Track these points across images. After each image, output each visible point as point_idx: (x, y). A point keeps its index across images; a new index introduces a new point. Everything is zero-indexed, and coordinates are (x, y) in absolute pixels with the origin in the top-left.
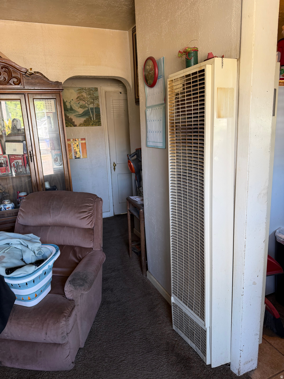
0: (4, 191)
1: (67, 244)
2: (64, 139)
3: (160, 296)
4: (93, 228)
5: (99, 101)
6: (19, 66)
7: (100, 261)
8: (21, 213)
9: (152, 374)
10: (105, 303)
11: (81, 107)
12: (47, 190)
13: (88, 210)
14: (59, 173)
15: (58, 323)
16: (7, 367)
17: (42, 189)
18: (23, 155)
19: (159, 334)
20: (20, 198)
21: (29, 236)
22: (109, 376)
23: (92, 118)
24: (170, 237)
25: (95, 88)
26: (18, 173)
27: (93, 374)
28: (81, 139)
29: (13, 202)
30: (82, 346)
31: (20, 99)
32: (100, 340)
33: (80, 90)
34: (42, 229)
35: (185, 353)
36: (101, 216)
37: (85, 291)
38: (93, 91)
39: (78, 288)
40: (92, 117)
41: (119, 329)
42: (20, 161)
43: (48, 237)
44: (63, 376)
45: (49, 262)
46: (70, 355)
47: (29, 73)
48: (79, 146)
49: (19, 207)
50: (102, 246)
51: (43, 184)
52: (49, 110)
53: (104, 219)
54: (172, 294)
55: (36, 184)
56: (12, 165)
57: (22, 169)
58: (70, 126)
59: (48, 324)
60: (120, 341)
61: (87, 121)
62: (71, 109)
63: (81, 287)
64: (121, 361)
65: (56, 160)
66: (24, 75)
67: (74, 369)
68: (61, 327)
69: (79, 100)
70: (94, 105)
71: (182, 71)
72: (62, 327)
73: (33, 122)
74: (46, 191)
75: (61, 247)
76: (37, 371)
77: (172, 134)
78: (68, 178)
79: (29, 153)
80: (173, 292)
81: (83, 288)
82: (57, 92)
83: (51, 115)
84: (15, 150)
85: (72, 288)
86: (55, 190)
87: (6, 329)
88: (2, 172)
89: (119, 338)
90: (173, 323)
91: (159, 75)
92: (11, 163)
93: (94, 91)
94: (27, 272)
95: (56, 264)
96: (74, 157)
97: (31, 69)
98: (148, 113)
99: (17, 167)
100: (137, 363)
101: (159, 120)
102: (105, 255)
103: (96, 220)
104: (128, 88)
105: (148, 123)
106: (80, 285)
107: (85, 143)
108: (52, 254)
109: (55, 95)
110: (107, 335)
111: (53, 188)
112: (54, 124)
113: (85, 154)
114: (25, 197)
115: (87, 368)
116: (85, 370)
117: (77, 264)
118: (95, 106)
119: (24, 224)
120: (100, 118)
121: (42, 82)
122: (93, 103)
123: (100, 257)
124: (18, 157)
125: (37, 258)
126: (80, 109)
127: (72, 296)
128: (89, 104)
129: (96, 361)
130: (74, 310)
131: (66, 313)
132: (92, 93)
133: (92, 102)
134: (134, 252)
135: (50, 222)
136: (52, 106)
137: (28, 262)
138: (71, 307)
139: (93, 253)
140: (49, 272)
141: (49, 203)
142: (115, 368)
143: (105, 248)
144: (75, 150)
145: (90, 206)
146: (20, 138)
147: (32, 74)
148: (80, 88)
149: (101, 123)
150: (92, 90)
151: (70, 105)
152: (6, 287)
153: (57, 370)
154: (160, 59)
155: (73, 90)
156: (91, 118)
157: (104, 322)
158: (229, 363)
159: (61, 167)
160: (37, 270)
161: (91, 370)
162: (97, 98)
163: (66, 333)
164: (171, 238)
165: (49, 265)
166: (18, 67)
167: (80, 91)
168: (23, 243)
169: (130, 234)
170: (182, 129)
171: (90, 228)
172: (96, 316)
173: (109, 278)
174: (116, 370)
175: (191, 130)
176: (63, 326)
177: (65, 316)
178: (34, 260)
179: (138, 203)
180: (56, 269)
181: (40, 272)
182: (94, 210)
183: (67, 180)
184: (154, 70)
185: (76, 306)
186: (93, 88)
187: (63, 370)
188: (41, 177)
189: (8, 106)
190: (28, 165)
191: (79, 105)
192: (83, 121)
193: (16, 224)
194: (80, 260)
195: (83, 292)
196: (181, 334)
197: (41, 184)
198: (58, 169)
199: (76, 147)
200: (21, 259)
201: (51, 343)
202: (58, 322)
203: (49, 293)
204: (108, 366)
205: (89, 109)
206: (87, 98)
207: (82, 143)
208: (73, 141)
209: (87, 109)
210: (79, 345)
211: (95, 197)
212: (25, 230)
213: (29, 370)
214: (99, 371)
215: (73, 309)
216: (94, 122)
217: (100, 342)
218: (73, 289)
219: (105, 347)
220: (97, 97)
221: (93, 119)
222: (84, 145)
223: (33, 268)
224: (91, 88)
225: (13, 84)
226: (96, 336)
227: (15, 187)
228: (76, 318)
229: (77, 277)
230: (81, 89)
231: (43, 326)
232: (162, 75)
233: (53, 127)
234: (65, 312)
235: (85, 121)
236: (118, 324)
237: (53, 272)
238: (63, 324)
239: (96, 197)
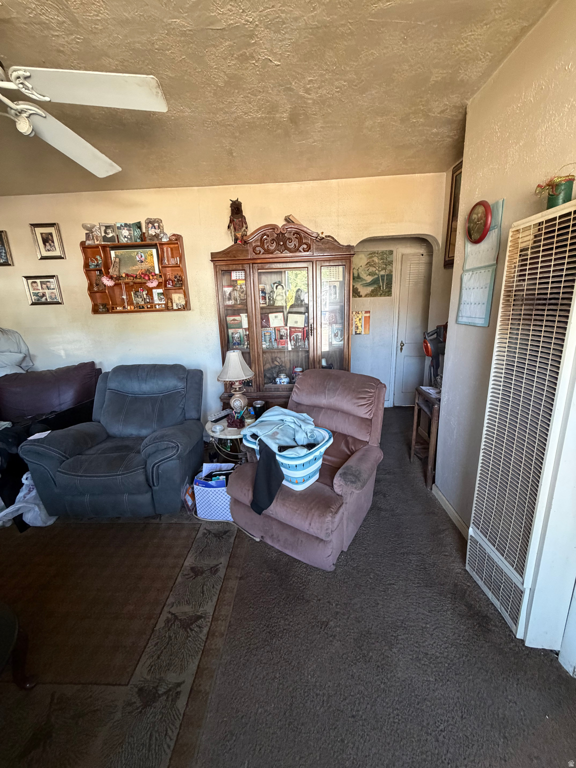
0: (281, 365)
1: (339, 432)
2: (348, 312)
3: (449, 521)
4: (371, 419)
5: (392, 267)
7: (377, 460)
8: (296, 390)
9: (431, 616)
10: (375, 508)
11: (370, 274)
12: (323, 367)
13: (368, 397)
14: (338, 350)
15: (323, 517)
17: (318, 366)
18: (304, 328)
19: (445, 569)
20: (296, 373)
21: (302, 416)
22: (374, 596)
24: (481, 449)
25: (390, 251)
27: (355, 586)
28: (366, 311)
29: (289, 377)
30: (345, 550)
31: (307, 268)
33: (371, 254)
34: (315, 410)
35: (480, 606)
36: (383, 404)
37: (357, 490)
38: (387, 254)
39: (349, 485)
40: (382, 285)
42: (300, 334)
43: (320, 419)
44: (322, 575)
45: (321, 448)
46: (331, 555)
47: (320, 237)
48: (361, 319)
49: (294, 383)
51: (320, 360)
53: (385, 408)
54: (472, 525)
55: (313, 359)
58: (354, 297)
59: (314, 514)
60: (390, 559)
61: (375, 291)
62: (359, 277)
63: (352, 484)
64: (390, 584)
66: (315, 241)
67: (334, 572)
68: (327, 522)
69: (368, 267)
71: (539, 215)
75: (334, 433)
76: (296, 559)
77: (507, 305)
78: (347, 356)
79: (310, 326)
80: (473, 523)
81: (354, 485)
82: (348, 257)
84: (296, 322)
85: (342, 483)
86: (331, 368)
87: (272, 507)
88: (282, 345)
89: (389, 555)
90: (467, 562)
91: (493, 225)
93: (389, 254)
94: (299, 454)
95: (326, 452)
96: (354, 333)
97: (322, 233)
98: (466, 277)
100: (410, 594)
101: (484, 287)
102: (382, 453)
103: (376, 410)
104: (435, 248)
105: (464, 291)
106: (352, 482)
107: (369, 317)
108: (324, 440)
109: (345, 260)
110: (375, 547)
111: (329, 367)
112: (339, 295)
113: (367, 329)
114: (300, 373)
115: (348, 577)
116: (346, 578)
117: (349, 456)
118: (387, 272)
119: (298, 402)
120: (392, 286)
121: (332, 247)
122: (385, 269)
123: (377, 455)
125: (308, 441)
126: (369, 276)
127: (341, 491)
128: (380, 271)
129: (360, 572)
130: (341, 508)
131: (334, 509)
132: (385, 257)
134: (417, 456)
135: (324, 403)
136: (340, 274)
137: (300, 443)
138: (339, 503)
139: (368, 448)
140: (319, 459)
141: (325, 383)
142: (381, 589)
143: (382, 445)
144: (357, 324)
145: (371, 393)
146: (302, 310)
147: (323, 238)
148: (371, 252)
149: (391, 293)
151: (358, 273)
152: (276, 465)
153: (316, 566)
154: (497, 203)
155: (364, 255)
156: (380, 287)
157: (372, 530)
158: (558, 652)
159: (340, 343)
160: (308, 454)
161: (353, 580)
162: (391, 263)
163: (330, 530)
164: (482, 451)
165: (320, 451)
166: (310, 231)
167: (371, 256)
168: (296, 422)
169: (414, 433)
170: (526, 300)
171: (368, 418)
173: (382, 480)
174: (383, 593)
175: (544, 302)
176: (329, 521)
177: (332, 512)
178: (305, 443)
179: (431, 396)
180: (326, 457)
181: (311, 457)
182: (375, 397)
183: (345, 358)
184: (484, 219)
185: (344, 504)
186: (387, 251)
187: (322, 569)
188: (319, 352)
190: (307, 339)
191: (368, 273)
193: (289, 401)
194: (353, 453)
195: (354, 490)
196: (479, 580)
197: (318, 360)
198: (338, 345)
199: (357, 321)
200: (293, 439)
202: (323, 515)
203: (316, 481)
204: (373, 583)
205: (379, 277)
206: (379, 263)
207: (365, 317)
208: (356, 314)
209: (376, 276)
210: (342, 548)
212: (298, 408)
214: (361, 585)
215: (341, 506)
216: (383, 291)
217: (366, 552)
218: (342, 484)
219: (371, 559)
221: (383, 288)
222: (367, 319)
223: (305, 451)
224: (385, 252)
225: (303, 251)
226: (362, 543)
227: (291, 361)
228: (343, 517)
229: (349, 471)
231: (308, 515)
232: (497, 225)
233: (337, 298)
234: (333, 507)
235: (372, 291)
237: (324, 460)
238: (329, 519)
239: (378, 383)
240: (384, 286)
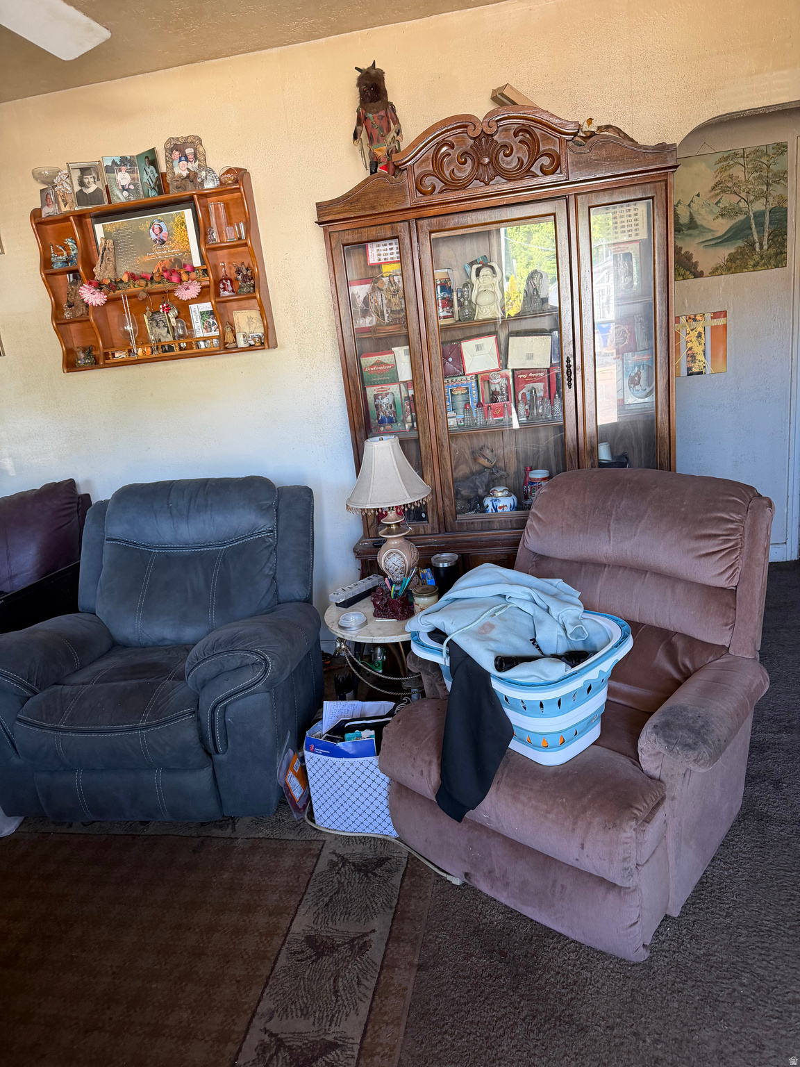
0: (495, 465)
1: (649, 623)
2: (665, 319)
4: (734, 588)
5: (786, 187)
6: (560, 119)
7: (752, 691)
8: (534, 523)
10: (749, 813)
11: (724, 213)
12: (602, 465)
13: (724, 533)
14: (641, 418)
15: (615, 829)
16: (480, 891)
17: (589, 463)
18: (549, 370)
20: (533, 483)
21: (551, 584)
22: (751, 1027)
23: (757, 245)
25: (778, 144)
26: (532, 419)
27: (702, 1000)
28: (715, 313)
29: (515, 494)
30: (675, 913)
31: (554, 214)
32: (728, 915)
33: (726, 159)
34: (583, 570)
36: (765, 554)
37: (700, 766)
38: (769, 156)
39: (678, 753)
40: (757, 240)
41: (793, 904)
42: (540, 387)
43: (598, 592)
44: (616, 970)
45: (602, 662)
46: (638, 923)
47: (585, 132)
48: (703, 335)
49: (530, 508)
50: (759, 647)
51: (592, 448)
52: (630, 236)
53: (771, 564)
55: (574, 449)
56: (520, 398)
57: (543, 408)
58: (681, 278)
59: (590, 823)
60: (793, 941)
61: (739, 257)
62: (692, 225)
63: (687, 750)
65: (634, 382)
66: (570, 143)
67: (648, 964)
68: (624, 843)
69: (718, 194)
70: (767, 201)
72: (627, 843)
73: (582, 276)
74: (599, 467)
75: (635, 628)
76: (550, 929)
78: (667, 432)
79: (565, 364)
81: (692, 755)
82: (660, 175)
83: (634, 249)
84: (530, 357)
85: (661, 746)
86: (623, 465)
87: (487, 803)
88: (496, 416)
89: (791, 932)
92: (517, 390)
93: (775, 154)
94: (547, 676)
95: (618, 672)
96: (684, 372)
97: (590, 121)
99: (532, 401)
102: (767, 675)
103: (748, 566)
106: (686, 745)
107: (725, 326)
108: (609, 641)
109: (652, 185)
110: (752, 910)
111: (620, 461)
112: (641, 276)
113: (721, 359)
114: (543, 483)
115: (684, 978)
116: (678, 980)
117: (678, 684)
118: (773, 203)
119: (540, 552)
120: (786, 240)
121: (616, 153)
122: (765, 195)
123: (752, 678)
124: (537, 375)
125: (569, 645)
126: (720, 220)
127: (660, 769)
128: (752, 202)
129: (713, 969)
130: (661, 809)
131: (640, 810)
132: (766, 162)
133: (762, 193)
135: (606, 553)
136: (640, 222)
137: (548, 651)
138: (653, 798)
139: (728, 662)
140: (599, 689)
141: (609, 503)
142: (771, 1013)
143: (765, 656)
144: (690, 349)
145: (732, 522)
146: (545, 323)
147: (593, 134)
148: (726, 155)
149: (785, 259)
150: (766, 154)
151: (689, 214)
152: (493, 702)
153: (600, 947)
155: (704, 164)
156: (753, 245)
157: (744, 868)
159: (646, 400)
160: (570, 676)
161: (696, 987)
162: (783, 178)
163: (634, 861)
165: (599, 669)
166: (557, 121)
167: (725, 163)
168: (537, 600)
171: (726, 586)
172: (721, 845)
173: (771, 746)
174: (776, 1021)
176: (629, 840)
177: (636, 818)
178: (561, 650)
180: (617, 685)
181: (577, 684)
182: (744, 532)
183: (661, 438)
185: (667, 800)
186: (771, 147)
187: (616, 955)
188: (591, 428)
189: (512, 241)
190: (559, 397)
191: (717, 210)
192: (726, 257)
193: (519, 550)
194: (687, 675)
195: (691, 766)
197: (589, 448)
198: (639, 406)
199: (694, 339)
200: (531, 640)
201: (590, 875)
202: (615, 826)
203: (594, 743)
204: (748, 997)
205: (748, 218)
206: (747, 181)
207: (712, 327)
208: (687, 321)
209: (742, 217)
210: (667, 908)
211: (749, 493)
212: (542, 567)
213: (532, 920)
214: (719, 998)
215: (658, 804)
216: (761, 257)
217: (728, 920)
218: (663, 752)
219: (742, 939)
220: (782, 175)
221: (761, 247)
222: (720, 334)
223: (561, 669)
224: (764, 149)
225: (541, 174)
226: (718, 899)
227: (521, 454)
228: (665, 832)
229: (677, 719)
230: (728, 157)
231: (575, 823)
233: (635, 284)
234: (639, 807)
235: (732, 258)
236: (793, 889)
237: (610, 692)
238: (628, 835)
239: (752, 496)
240: (765, 242)
